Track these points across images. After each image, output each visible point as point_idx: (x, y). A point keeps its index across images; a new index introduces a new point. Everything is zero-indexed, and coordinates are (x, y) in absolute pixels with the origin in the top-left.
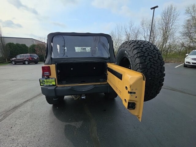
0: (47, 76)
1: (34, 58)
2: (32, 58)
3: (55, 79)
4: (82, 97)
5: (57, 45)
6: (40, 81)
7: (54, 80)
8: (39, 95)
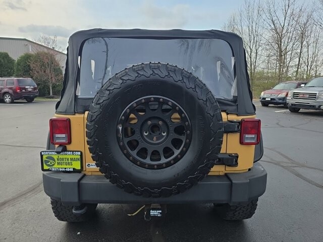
0: (61, 145)
1: (25, 89)
2: (21, 89)
3: (81, 153)
4: (153, 213)
5: (92, 61)
6: (42, 156)
7: (79, 157)
8: (33, 190)
